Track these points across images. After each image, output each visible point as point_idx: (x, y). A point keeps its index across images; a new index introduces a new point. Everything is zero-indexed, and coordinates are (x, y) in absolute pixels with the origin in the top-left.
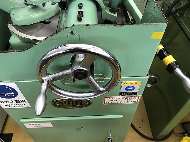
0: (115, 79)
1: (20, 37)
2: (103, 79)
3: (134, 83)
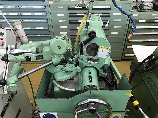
0: (109, 114)
1: (60, 88)
2: (102, 113)
3: (118, 115)
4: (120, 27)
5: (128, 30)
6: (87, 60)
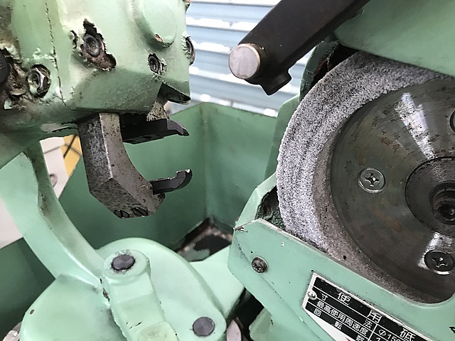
6: (307, 298)
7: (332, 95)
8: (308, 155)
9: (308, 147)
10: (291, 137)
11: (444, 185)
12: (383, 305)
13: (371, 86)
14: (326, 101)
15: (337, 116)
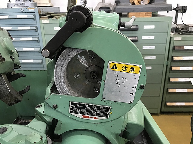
4: (154, 57)
5: (168, 63)
6: (70, 109)
7: (64, 58)
8: (62, 73)
9: (61, 71)
10: (57, 69)
11: (92, 72)
12: (88, 102)
13: (73, 54)
14: (63, 59)
15: (66, 62)
